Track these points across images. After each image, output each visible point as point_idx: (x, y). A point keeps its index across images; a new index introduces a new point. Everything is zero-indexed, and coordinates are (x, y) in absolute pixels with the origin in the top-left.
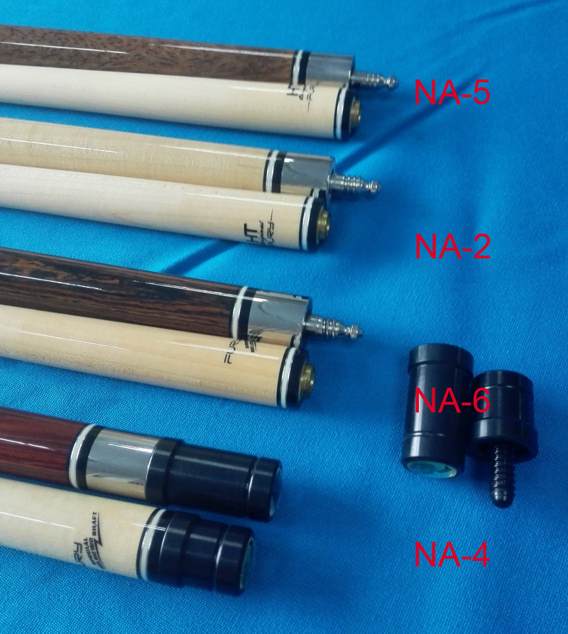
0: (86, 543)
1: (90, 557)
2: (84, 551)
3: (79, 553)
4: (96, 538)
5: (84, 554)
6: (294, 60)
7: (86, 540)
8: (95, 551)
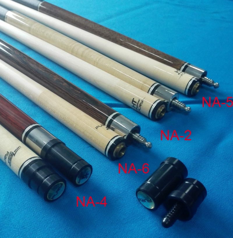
0: (10, 153)
1: (9, 159)
2: (8, 156)
3: (6, 156)
4: (14, 153)
5: (7, 157)
6: (184, 64)
7: (11, 152)
8: (11, 157)
